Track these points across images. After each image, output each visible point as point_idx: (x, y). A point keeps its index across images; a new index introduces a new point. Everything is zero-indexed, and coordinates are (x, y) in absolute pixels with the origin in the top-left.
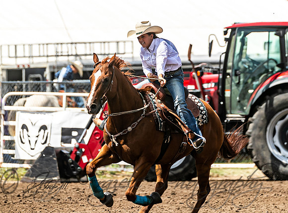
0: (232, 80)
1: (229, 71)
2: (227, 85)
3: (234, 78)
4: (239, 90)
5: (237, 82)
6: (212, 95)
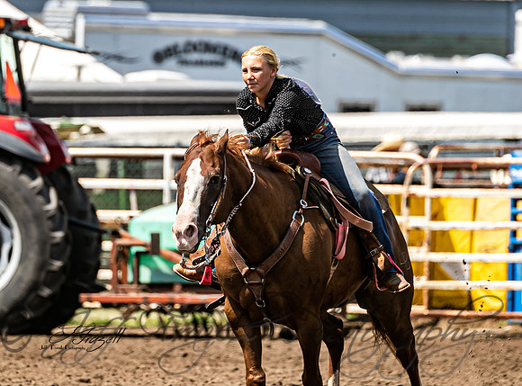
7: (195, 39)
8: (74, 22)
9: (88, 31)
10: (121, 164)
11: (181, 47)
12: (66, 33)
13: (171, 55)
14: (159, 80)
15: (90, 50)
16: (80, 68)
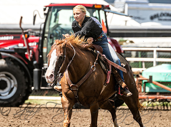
1: (46, 35)
3: (49, 40)
5: (51, 42)
6: (35, 51)
7: (164, 12)
8: (124, 6)
9: (129, 9)
10: (139, 53)
11: (159, 15)
12: (122, 10)
13: (156, 17)
14: (152, 25)
15: (130, 15)
16: (126, 21)
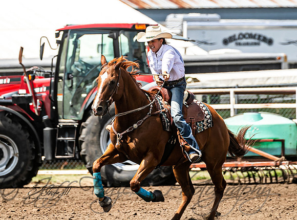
0: (64, 84)
1: (61, 75)
2: (60, 90)
3: (66, 81)
4: (71, 94)
5: (70, 85)
6: (44, 100)
7: (244, 32)
12: (178, 31)
15: (190, 39)
16: (186, 48)
